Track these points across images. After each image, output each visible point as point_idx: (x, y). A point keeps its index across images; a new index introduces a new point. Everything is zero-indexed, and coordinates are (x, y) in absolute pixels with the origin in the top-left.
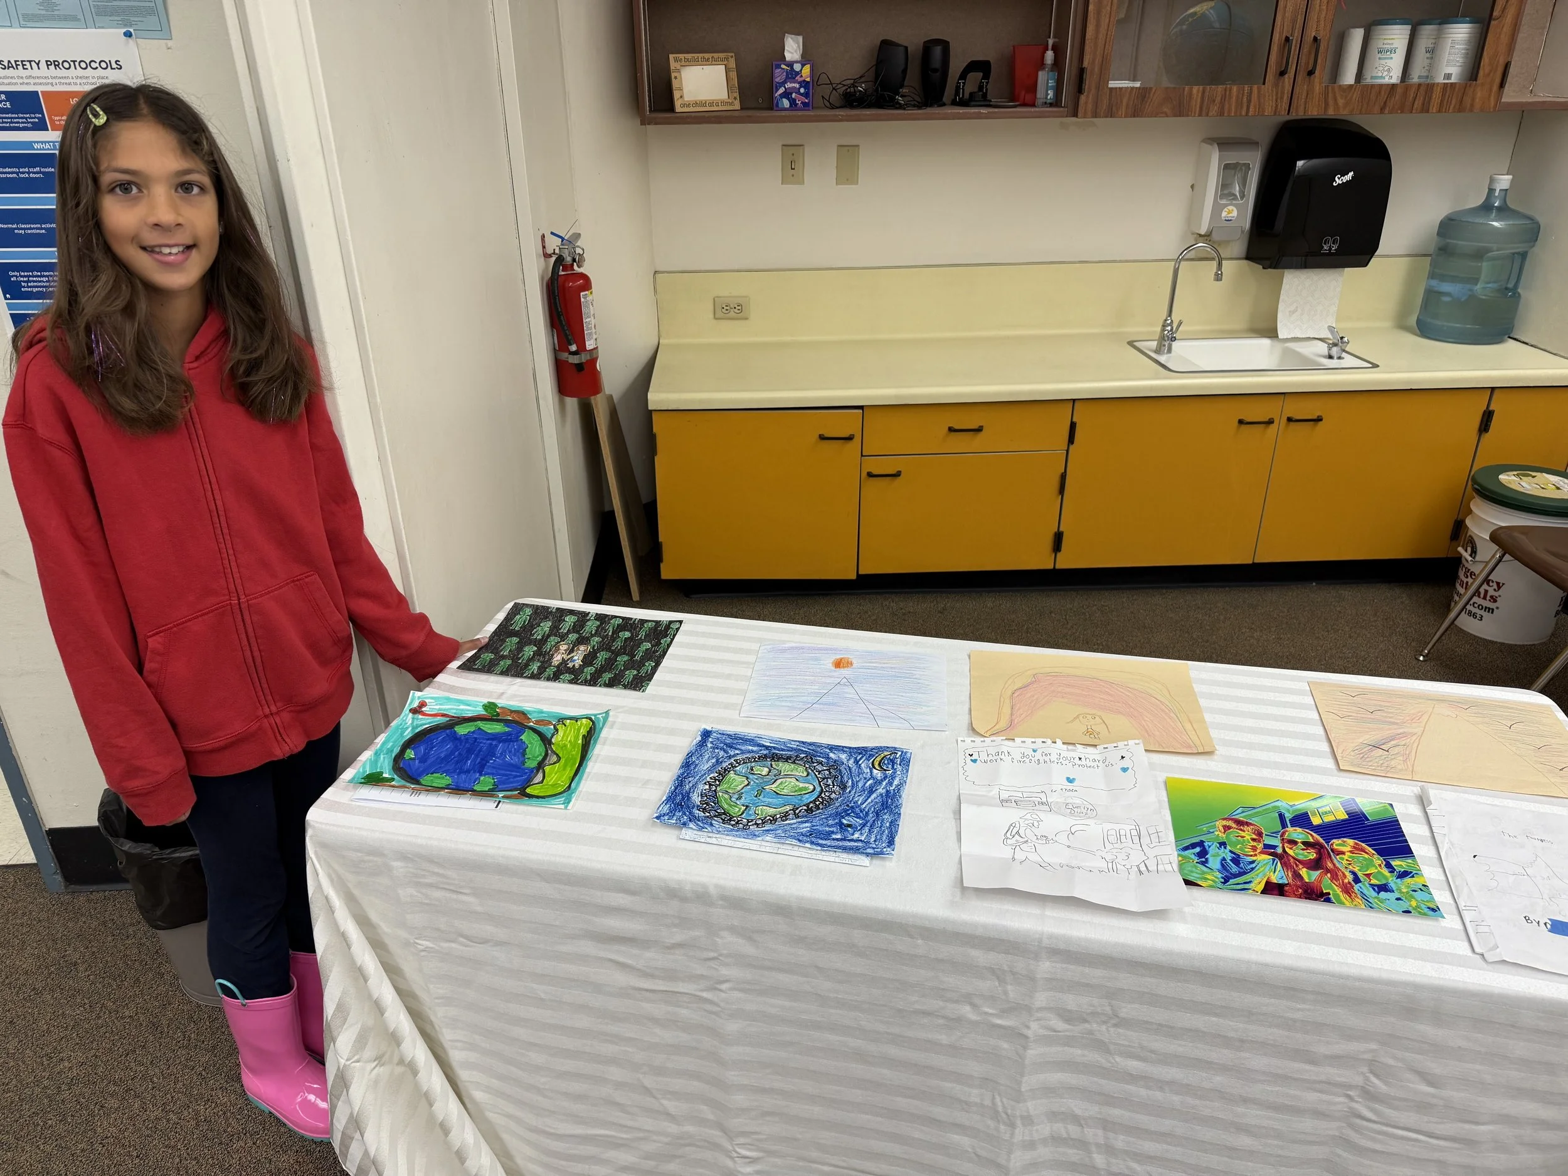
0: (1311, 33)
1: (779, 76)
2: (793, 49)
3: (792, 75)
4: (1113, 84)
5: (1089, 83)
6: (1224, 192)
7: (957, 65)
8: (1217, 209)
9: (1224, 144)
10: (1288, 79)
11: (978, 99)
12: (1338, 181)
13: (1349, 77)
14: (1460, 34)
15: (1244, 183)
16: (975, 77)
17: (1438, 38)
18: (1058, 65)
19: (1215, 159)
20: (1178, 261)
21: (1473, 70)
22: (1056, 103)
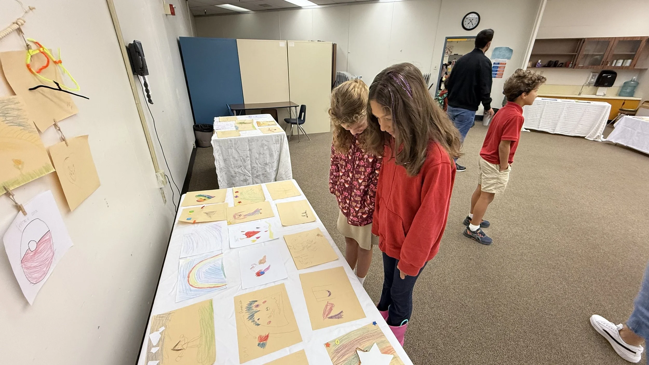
0: (607, 60)
1: (537, 64)
2: (539, 61)
3: (539, 64)
4: (579, 65)
5: (576, 65)
6: (592, 78)
7: (559, 63)
8: (591, 80)
9: (593, 72)
10: (603, 66)
11: (561, 67)
12: (609, 77)
13: (613, 65)
14: (629, 61)
15: (595, 77)
16: (561, 64)
17: (627, 61)
18: (572, 63)
19: (592, 74)
20: (583, 86)
21: (630, 65)
22: (571, 67)
